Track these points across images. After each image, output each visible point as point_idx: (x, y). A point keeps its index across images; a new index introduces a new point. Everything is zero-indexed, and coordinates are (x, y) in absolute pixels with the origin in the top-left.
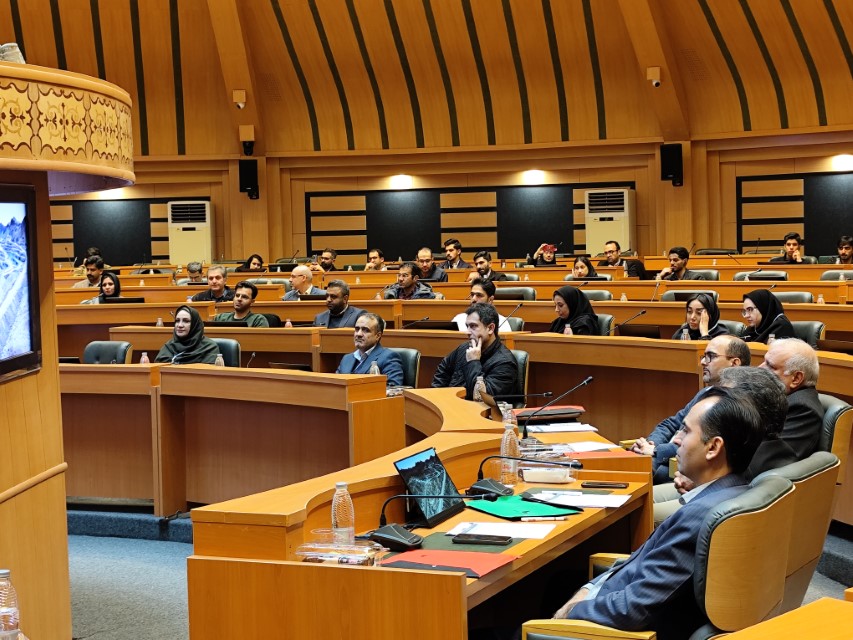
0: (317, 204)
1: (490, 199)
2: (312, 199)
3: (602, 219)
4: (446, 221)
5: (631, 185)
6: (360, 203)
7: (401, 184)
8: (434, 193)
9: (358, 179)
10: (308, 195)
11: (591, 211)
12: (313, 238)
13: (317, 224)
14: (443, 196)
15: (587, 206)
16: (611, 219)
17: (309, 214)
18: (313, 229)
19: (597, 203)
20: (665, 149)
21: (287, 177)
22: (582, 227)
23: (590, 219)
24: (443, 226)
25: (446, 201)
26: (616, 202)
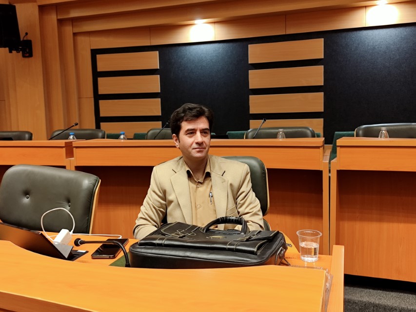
0: (105, 63)
1: (316, 49)
2: (98, 56)
6: (153, 60)
10: (95, 53)
12: (101, 102)
13: (106, 86)
14: (251, 48)
17: (97, 75)
18: (102, 91)
21: (69, 30)
24: (252, 86)
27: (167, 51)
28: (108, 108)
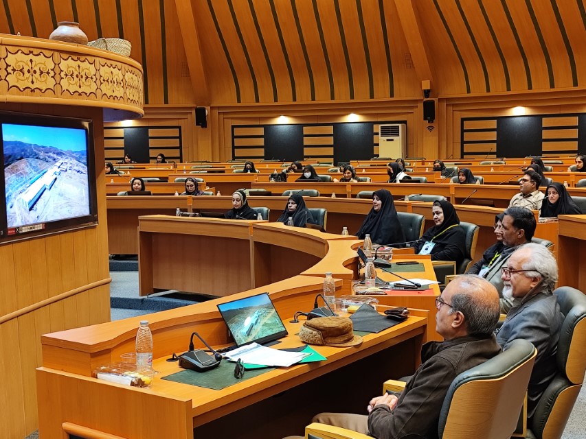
0: (238, 132)
3: (388, 140)
4: (306, 141)
5: (404, 122)
6: (261, 131)
7: (283, 121)
8: (300, 126)
9: (260, 119)
10: (233, 127)
11: (382, 135)
13: (238, 142)
15: (380, 133)
16: (392, 140)
17: (234, 137)
19: (385, 132)
20: (425, 103)
21: (222, 116)
22: (378, 145)
23: (381, 140)
25: (306, 130)
26: (395, 132)
27: (267, 128)
28: (238, 153)
